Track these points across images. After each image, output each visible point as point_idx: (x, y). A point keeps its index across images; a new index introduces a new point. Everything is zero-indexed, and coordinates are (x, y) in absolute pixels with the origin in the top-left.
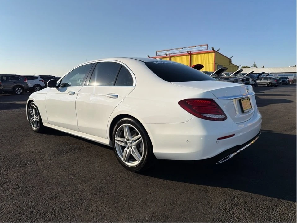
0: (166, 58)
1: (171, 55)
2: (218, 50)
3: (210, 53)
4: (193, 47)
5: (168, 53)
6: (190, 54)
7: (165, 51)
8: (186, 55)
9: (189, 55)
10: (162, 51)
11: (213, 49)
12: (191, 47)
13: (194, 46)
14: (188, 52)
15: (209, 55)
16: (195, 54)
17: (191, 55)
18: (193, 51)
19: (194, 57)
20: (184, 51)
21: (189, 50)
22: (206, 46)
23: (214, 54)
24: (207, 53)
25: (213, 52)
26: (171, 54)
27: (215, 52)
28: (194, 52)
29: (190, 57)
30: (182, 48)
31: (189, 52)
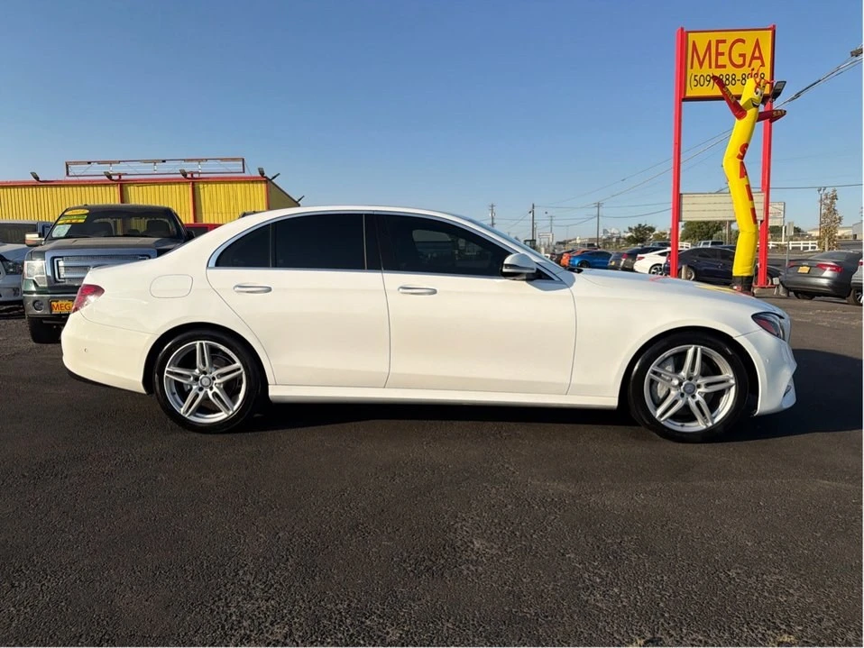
0: (106, 185)
1: (123, 177)
2: (274, 178)
3: (253, 182)
4: (200, 160)
5: (113, 169)
6: (193, 181)
7: (99, 163)
8: (179, 183)
9: (187, 183)
10: (89, 163)
11: (262, 173)
12: (192, 160)
13: (202, 160)
14: (184, 174)
15: (252, 189)
16: (208, 181)
17: (193, 184)
18: (199, 173)
19: (206, 192)
20: (172, 169)
21: (187, 170)
22: (241, 163)
23: (264, 185)
24: (245, 182)
25: (261, 182)
26: (126, 174)
27: (268, 181)
28: (202, 176)
29: (190, 189)
30: (164, 161)
31: (189, 176)
